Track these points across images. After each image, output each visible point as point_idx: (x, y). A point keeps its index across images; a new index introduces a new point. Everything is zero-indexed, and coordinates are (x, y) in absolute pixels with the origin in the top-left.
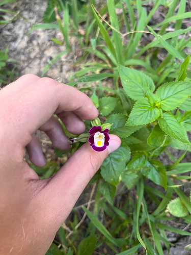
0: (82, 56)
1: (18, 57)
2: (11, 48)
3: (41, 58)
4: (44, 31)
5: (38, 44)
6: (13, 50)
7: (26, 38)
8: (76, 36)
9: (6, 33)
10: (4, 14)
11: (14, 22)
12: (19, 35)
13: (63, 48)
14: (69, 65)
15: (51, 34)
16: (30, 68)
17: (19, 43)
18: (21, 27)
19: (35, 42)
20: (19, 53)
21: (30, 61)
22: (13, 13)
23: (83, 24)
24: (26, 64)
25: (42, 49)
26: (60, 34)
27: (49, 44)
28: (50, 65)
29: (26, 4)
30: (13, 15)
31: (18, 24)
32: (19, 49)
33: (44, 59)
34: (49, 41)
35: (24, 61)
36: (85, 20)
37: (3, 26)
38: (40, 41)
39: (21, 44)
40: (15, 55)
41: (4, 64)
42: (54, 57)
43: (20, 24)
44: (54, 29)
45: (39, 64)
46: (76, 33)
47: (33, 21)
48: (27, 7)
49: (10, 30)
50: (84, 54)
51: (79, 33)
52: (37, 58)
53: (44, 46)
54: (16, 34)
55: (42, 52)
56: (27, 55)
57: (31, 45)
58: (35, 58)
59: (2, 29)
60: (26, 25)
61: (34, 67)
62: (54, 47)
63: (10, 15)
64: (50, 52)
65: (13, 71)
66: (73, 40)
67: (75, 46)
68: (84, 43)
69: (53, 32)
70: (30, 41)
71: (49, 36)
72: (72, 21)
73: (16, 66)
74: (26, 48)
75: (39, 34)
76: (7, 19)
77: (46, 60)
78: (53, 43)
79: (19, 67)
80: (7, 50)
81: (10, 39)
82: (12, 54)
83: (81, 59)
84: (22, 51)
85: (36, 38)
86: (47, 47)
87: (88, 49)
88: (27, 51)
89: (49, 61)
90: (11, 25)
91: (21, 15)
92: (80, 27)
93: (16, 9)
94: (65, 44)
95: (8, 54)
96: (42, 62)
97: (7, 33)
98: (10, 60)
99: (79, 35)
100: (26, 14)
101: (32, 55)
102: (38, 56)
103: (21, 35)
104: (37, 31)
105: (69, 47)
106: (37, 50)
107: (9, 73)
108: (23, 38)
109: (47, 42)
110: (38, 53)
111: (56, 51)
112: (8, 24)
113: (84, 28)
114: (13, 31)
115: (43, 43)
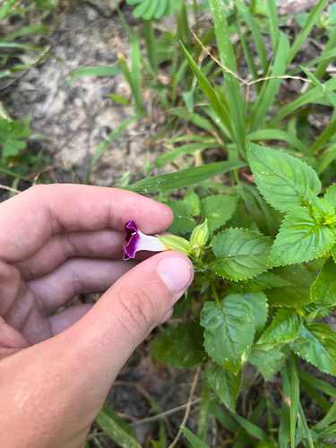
0: (165, 123)
1: (47, 130)
2: (37, 115)
3: (89, 130)
4: (94, 81)
5: (84, 105)
6: (39, 116)
7: (63, 95)
8: (154, 87)
9: (26, 86)
10: (21, 52)
11: (39, 67)
12: (49, 90)
13: (130, 111)
14: (142, 140)
15: (107, 85)
16: (70, 148)
17: (51, 105)
18: (52, 76)
19: (78, 102)
20: (49, 123)
21: (70, 136)
22: (38, 49)
23: (165, 65)
24: (63, 142)
25: (92, 113)
26: (123, 86)
27: (103, 103)
28: (107, 142)
29: (61, 33)
30: (37, 53)
31: (47, 71)
32: (49, 115)
33: (95, 132)
34: (104, 98)
35: (59, 137)
36: (169, 57)
37: (21, 74)
38: (87, 99)
39: (53, 106)
40: (42, 127)
41: (23, 145)
42: (114, 126)
43: (50, 70)
44: (112, 77)
45: (87, 141)
46: (154, 82)
47: (74, 64)
48: (63, 38)
49: (32, 81)
50: (170, 121)
51: (159, 81)
52: (83, 130)
53: (96, 107)
54: (43, 88)
55: (91, 119)
56: (64, 125)
57: (71, 107)
58: (80, 129)
59: (18, 81)
60: (62, 72)
61: (78, 147)
62: (112, 109)
63: (32, 54)
64: (107, 119)
65: (40, 155)
66: (147, 94)
67: (153, 105)
68: (169, 100)
69: (111, 82)
70: (70, 100)
71: (103, 89)
72: (146, 61)
73: (44, 145)
74: (63, 112)
75: (85, 86)
76: (28, 61)
77: (100, 133)
78: (110, 102)
79: (50, 148)
80: (29, 118)
81: (34, 97)
82: (37, 125)
83: (163, 128)
84: (56, 118)
85: (80, 93)
86: (101, 109)
87: (177, 111)
88: (64, 117)
89: (104, 135)
90: (35, 72)
91: (52, 53)
92: (160, 72)
93: (43, 43)
94: (133, 102)
95: (31, 124)
96: (92, 137)
97: (29, 86)
98: (34, 136)
99: (160, 86)
100: (61, 51)
101: (74, 125)
102: (85, 126)
103: (54, 90)
104: (82, 82)
105: (141, 108)
106: (82, 115)
107: (33, 159)
108: (56, 95)
109: (100, 100)
110: (85, 122)
111: (117, 116)
112: (28, 71)
113: (166, 73)
114: (38, 83)
115: (93, 103)
